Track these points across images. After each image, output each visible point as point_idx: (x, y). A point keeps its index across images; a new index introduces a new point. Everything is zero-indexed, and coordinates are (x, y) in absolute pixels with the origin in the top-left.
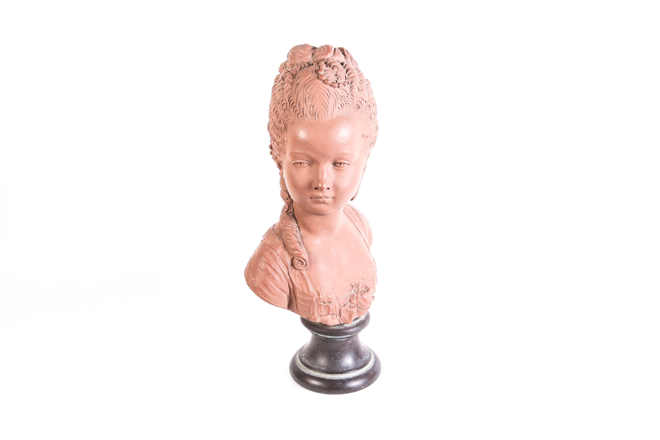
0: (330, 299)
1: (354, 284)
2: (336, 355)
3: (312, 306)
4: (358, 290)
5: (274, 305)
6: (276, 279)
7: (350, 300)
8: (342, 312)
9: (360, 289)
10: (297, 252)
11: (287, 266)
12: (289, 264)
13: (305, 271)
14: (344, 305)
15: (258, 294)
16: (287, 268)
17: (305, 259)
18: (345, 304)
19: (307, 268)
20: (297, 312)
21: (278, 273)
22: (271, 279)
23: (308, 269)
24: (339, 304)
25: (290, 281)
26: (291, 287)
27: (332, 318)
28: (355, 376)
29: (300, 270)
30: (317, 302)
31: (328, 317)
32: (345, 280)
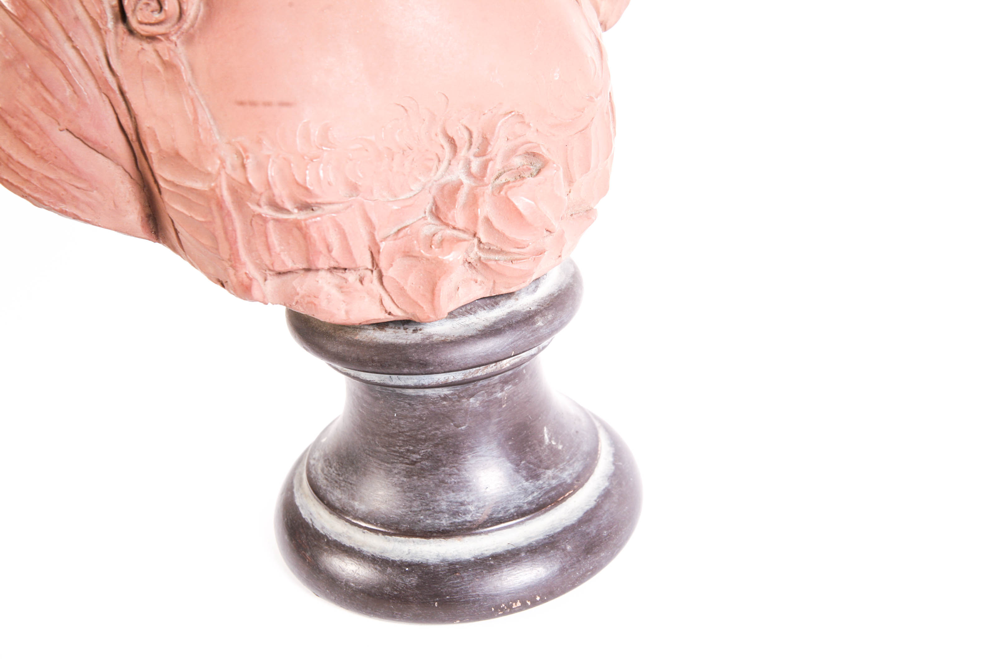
3: (218, 221)
4: (484, 167)
7: (437, 208)
8: (383, 261)
9: (499, 159)
13: (181, 49)
14: (401, 229)
16: (98, 28)
18: (407, 226)
19: (191, 31)
21: (51, 51)
23: (194, 39)
24: (371, 224)
25: (119, 97)
27: (340, 288)
29: (153, 38)
30: (240, 202)
31: (318, 281)
32: (402, 109)
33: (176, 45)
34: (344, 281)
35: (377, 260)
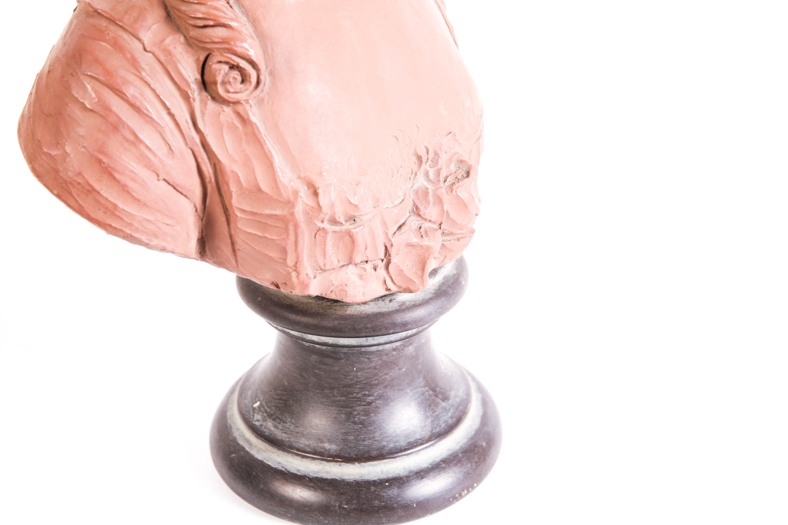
0: (356, 206)
1: (425, 150)
2: (370, 398)
3: (292, 238)
4: (438, 173)
5: (147, 245)
6: (147, 142)
7: (417, 208)
8: (393, 252)
9: (444, 168)
10: (220, 32)
11: (186, 89)
12: (194, 86)
13: (255, 109)
14: (400, 227)
15: (80, 205)
16: (186, 97)
17: (255, 59)
18: (404, 224)
19: (262, 95)
20: (234, 263)
21: (151, 118)
22: (127, 145)
23: (266, 100)
24: (385, 225)
25: (202, 150)
26: (209, 173)
27: (361, 277)
28: (438, 459)
29: (237, 103)
30: (310, 221)
31: (347, 273)
32: (396, 138)
33: (251, 106)
34: (363, 271)
35: (390, 252)
